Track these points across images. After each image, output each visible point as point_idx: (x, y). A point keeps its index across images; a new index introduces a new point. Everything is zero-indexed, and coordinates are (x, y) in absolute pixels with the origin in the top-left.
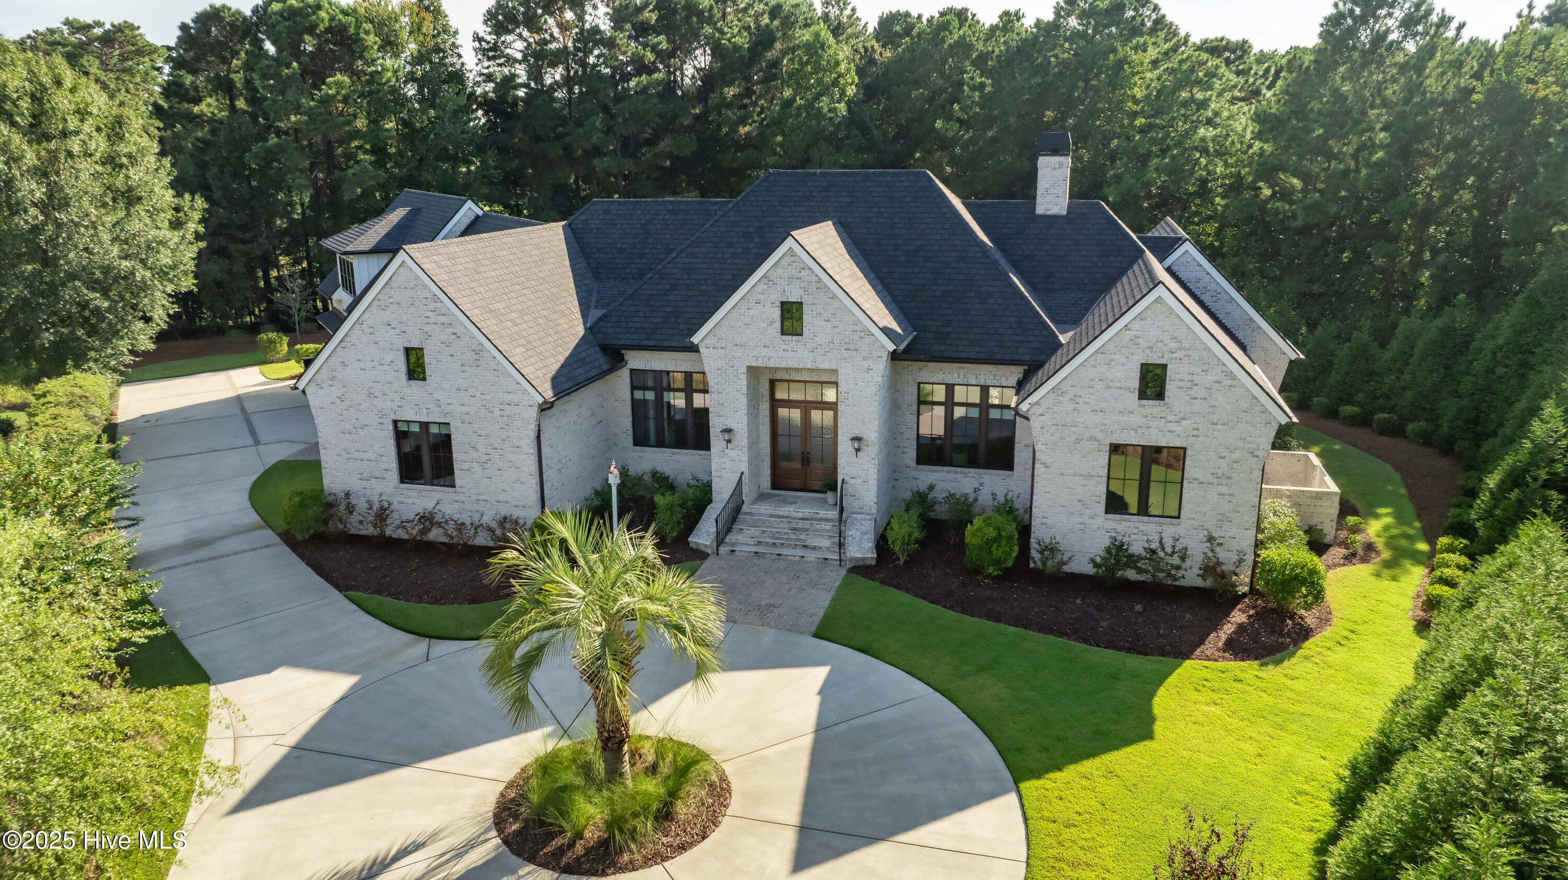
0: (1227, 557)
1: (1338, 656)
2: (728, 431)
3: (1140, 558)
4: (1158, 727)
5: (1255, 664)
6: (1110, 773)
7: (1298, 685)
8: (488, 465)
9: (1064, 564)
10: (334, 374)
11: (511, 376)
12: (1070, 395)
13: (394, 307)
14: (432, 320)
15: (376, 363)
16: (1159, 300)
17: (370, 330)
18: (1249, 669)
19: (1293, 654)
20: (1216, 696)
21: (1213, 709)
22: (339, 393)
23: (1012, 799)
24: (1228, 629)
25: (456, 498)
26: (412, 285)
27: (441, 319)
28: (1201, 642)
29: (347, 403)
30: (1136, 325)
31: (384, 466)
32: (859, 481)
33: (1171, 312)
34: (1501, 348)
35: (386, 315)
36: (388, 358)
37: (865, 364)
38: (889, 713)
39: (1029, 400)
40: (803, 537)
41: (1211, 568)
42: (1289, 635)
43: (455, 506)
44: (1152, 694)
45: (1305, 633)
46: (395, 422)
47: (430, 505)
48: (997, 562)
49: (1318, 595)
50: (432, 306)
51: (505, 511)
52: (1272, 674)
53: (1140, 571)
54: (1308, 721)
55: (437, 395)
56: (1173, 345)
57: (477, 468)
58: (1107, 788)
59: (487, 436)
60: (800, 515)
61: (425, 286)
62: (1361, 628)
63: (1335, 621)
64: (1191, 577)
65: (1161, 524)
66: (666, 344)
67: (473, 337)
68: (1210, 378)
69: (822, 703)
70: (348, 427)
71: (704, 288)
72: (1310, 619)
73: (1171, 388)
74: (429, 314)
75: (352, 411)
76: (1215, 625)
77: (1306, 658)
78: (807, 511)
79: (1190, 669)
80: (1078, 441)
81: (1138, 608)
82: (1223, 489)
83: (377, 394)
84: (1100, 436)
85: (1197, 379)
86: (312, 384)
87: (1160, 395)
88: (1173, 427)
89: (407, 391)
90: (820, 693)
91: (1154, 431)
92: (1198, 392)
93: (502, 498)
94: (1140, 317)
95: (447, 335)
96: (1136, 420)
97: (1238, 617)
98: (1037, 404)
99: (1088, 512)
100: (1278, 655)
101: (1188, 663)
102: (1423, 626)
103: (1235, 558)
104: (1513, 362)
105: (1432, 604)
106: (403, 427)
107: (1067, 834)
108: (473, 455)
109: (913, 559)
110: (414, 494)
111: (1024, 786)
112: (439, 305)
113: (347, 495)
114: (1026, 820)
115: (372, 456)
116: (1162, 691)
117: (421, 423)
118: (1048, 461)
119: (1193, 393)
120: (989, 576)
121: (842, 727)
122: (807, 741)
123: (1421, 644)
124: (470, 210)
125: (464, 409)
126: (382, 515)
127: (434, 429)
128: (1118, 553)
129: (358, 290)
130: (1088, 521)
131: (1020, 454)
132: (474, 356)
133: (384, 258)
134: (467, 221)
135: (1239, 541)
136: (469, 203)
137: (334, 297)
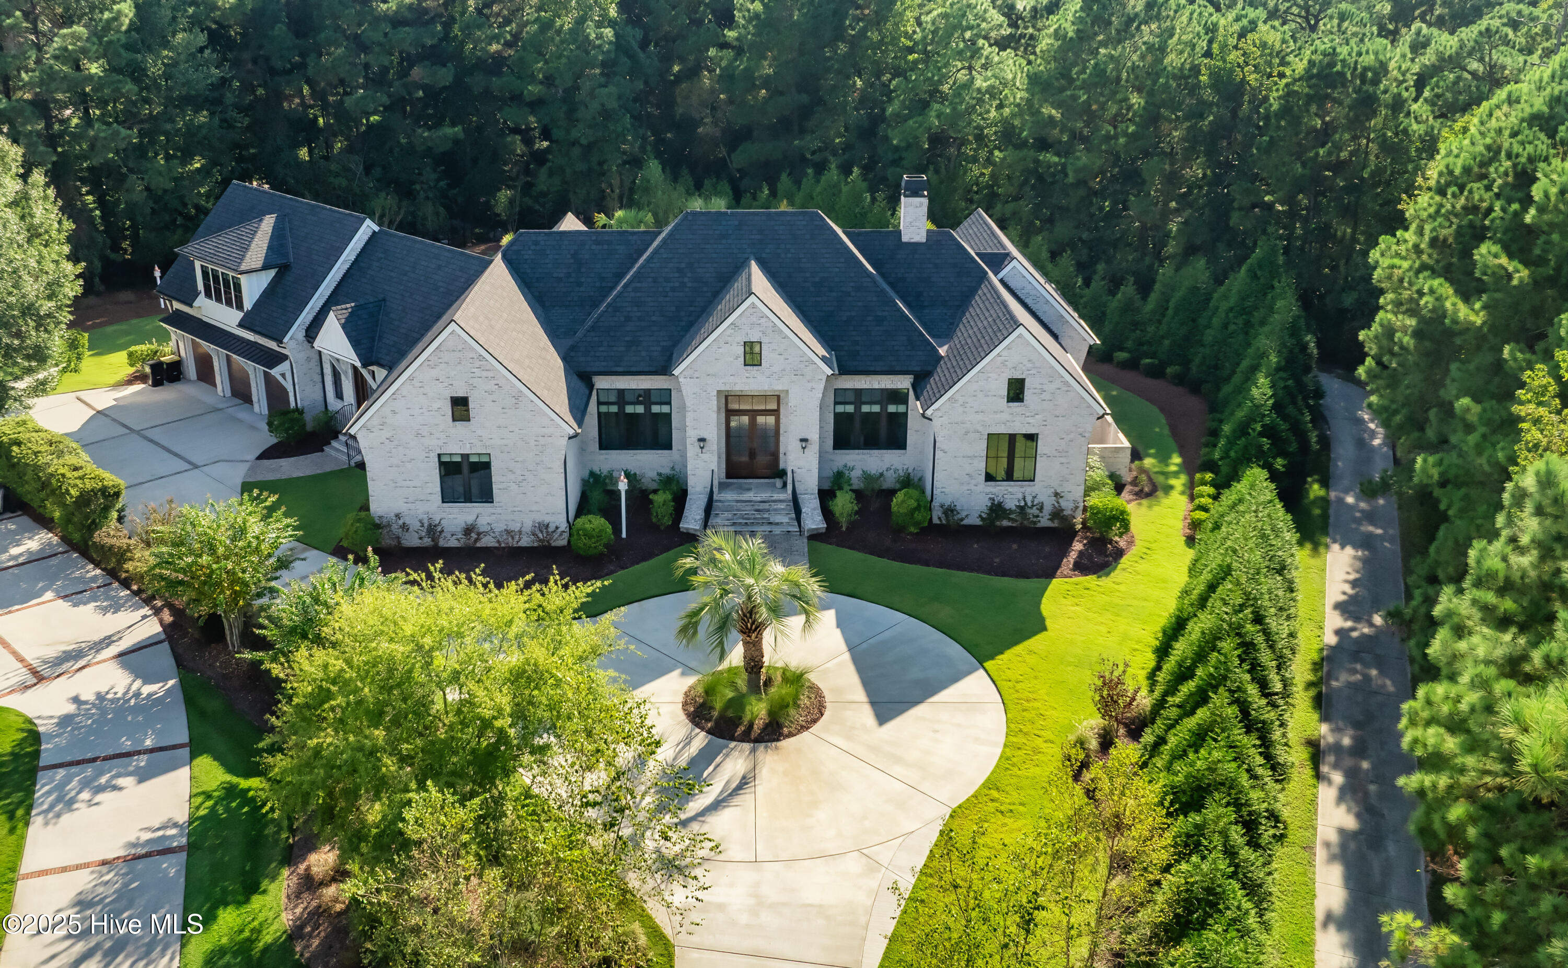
0: (1067, 505)
1: (1142, 566)
2: (702, 440)
3: (1011, 511)
4: (1048, 623)
5: (1094, 577)
6: (1031, 652)
7: (1122, 588)
8: (524, 484)
9: (962, 520)
10: (384, 420)
11: (545, 414)
12: (960, 402)
13: (443, 366)
14: (477, 374)
15: (424, 410)
16: (1020, 336)
17: (420, 384)
18: (1091, 580)
19: (1115, 568)
20: (1076, 600)
21: (1077, 608)
22: (388, 435)
23: (982, 671)
24: (1073, 556)
25: (493, 511)
26: (460, 348)
27: (485, 374)
28: (1058, 566)
29: (396, 443)
30: (1005, 353)
31: (429, 491)
32: (805, 470)
33: (1028, 343)
34: (1231, 309)
35: (435, 373)
36: (436, 405)
37: (809, 385)
38: (887, 634)
39: (933, 407)
40: (766, 516)
41: (1057, 514)
42: (1110, 555)
43: (493, 517)
44: (1039, 603)
45: (1119, 553)
46: (439, 455)
47: (470, 519)
48: (916, 524)
49: (1126, 526)
50: (477, 364)
51: (539, 518)
52: (1106, 582)
53: (1010, 519)
54: (1131, 609)
55: (480, 432)
56: (1030, 365)
57: (514, 487)
58: (1032, 660)
59: (523, 461)
60: (759, 499)
61: (472, 349)
62: (1152, 546)
63: (1137, 542)
64: (1045, 522)
65: (1022, 487)
67: (514, 386)
68: (1053, 387)
69: (843, 633)
70: (396, 462)
71: (654, 318)
72: (1122, 544)
73: (1028, 394)
74: (474, 370)
75: (400, 449)
76: (1064, 553)
77: (1124, 569)
78: (764, 496)
79: (1056, 584)
80: (966, 433)
81: (1015, 546)
82: (1063, 460)
83: (425, 434)
84: (980, 429)
85: (1045, 387)
86: (364, 430)
87: (1021, 399)
88: (1030, 420)
89: (454, 430)
90: (838, 626)
91: (1016, 424)
92: (1046, 396)
93: (535, 508)
94: (1006, 348)
95: (490, 386)
96: (1005, 416)
97: (1077, 546)
98: (938, 409)
99: (974, 482)
100: (1107, 570)
101: (1054, 581)
102: (1190, 541)
103: (1071, 505)
104: (1240, 321)
105: (1195, 525)
106: (445, 459)
107: (1019, 686)
108: (511, 477)
109: (852, 526)
110: (456, 510)
111: (985, 664)
112: (484, 362)
113: (398, 516)
114: (994, 682)
115: (417, 483)
116: (1044, 600)
117: (462, 455)
118: (946, 447)
119: (1043, 396)
120: (911, 534)
121: (864, 645)
122: (847, 656)
123: (1191, 554)
124: (369, 227)
125: (504, 442)
126: (433, 530)
127: (473, 459)
128: (997, 509)
129: (248, 305)
130: (973, 488)
131: (912, 438)
132: (514, 401)
133: (272, 273)
134: (366, 238)
135: (1074, 493)
136: (368, 222)
137: (196, 304)
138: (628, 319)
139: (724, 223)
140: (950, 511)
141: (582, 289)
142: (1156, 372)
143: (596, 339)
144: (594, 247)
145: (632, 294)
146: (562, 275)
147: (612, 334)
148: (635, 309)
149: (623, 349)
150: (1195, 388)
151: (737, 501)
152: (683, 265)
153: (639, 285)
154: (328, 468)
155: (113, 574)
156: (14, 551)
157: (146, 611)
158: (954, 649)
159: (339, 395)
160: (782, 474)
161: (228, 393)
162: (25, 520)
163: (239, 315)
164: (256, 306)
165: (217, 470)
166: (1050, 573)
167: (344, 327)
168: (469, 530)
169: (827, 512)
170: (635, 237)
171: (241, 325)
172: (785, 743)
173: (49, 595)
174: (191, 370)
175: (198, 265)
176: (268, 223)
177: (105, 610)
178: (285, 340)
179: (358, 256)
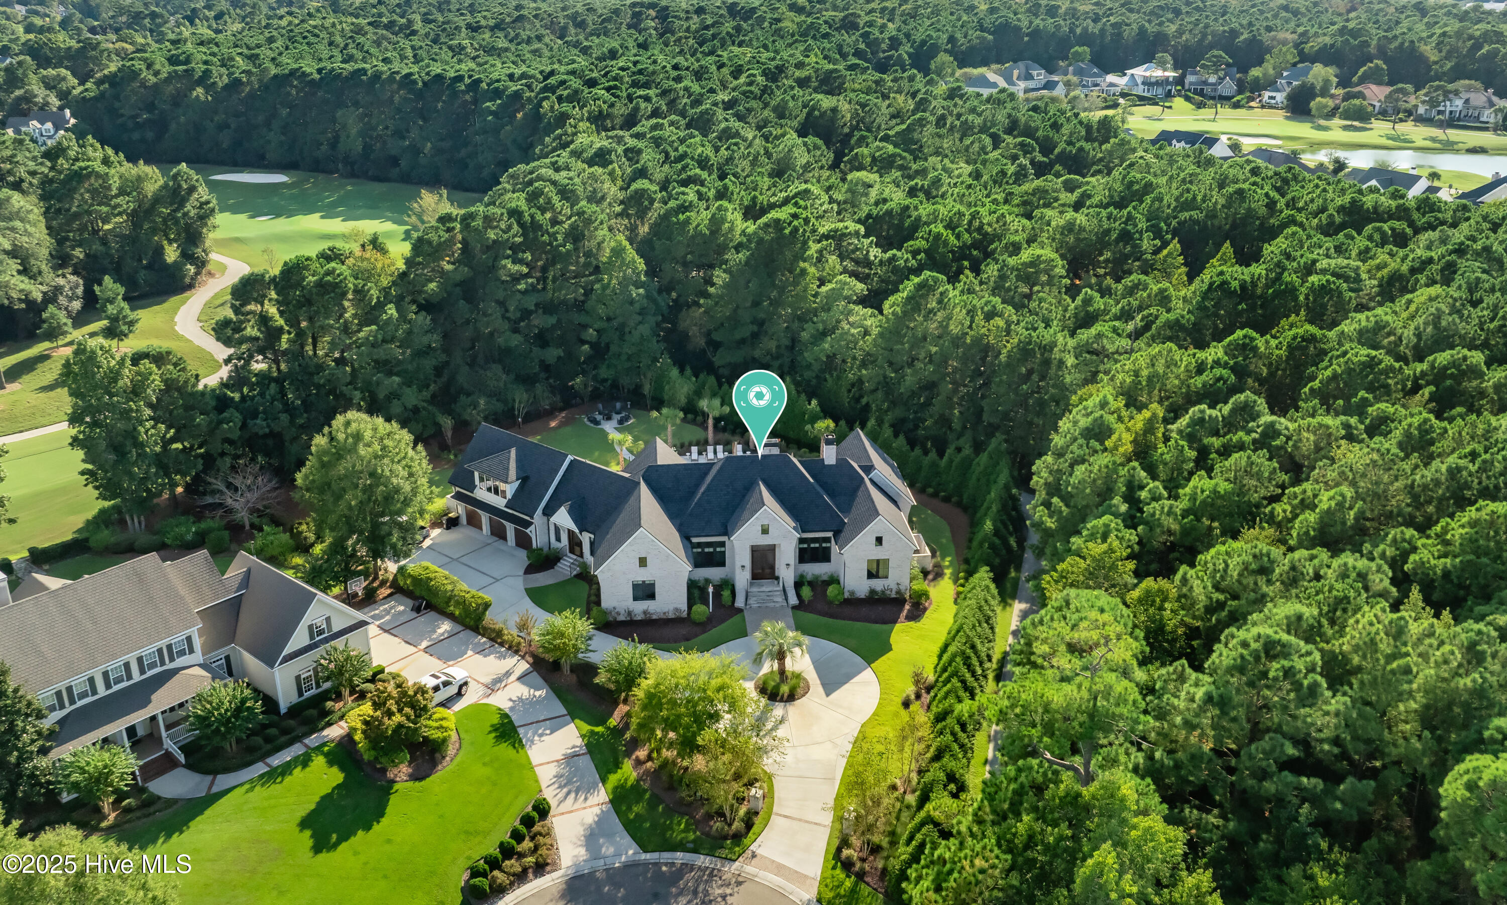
0: (902, 588)
1: (935, 615)
2: (742, 564)
4: (893, 647)
6: (888, 659)
7: (926, 627)
8: (669, 592)
9: (857, 597)
10: (611, 566)
11: (680, 563)
12: (855, 548)
13: (636, 545)
14: (651, 548)
15: (628, 563)
16: (880, 520)
17: (626, 553)
18: (912, 623)
20: (907, 634)
22: (611, 574)
23: (869, 668)
24: (905, 613)
25: (655, 604)
26: (644, 537)
27: (654, 547)
28: (899, 617)
29: (615, 577)
30: (873, 527)
31: (628, 597)
32: (787, 577)
33: (883, 522)
34: (981, 472)
35: (633, 548)
36: (632, 561)
37: (793, 538)
38: (829, 654)
40: (771, 598)
41: (899, 592)
42: (921, 611)
43: (656, 607)
44: (890, 637)
45: (925, 609)
46: (633, 581)
47: (645, 608)
48: (838, 600)
49: (928, 597)
50: (651, 543)
51: (676, 606)
52: (919, 624)
53: (878, 596)
54: (928, 638)
55: (651, 572)
56: (884, 531)
57: (665, 594)
58: (889, 663)
59: (669, 582)
60: (768, 590)
61: (649, 538)
62: (939, 607)
63: (933, 604)
64: (893, 595)
67: (666, 552)
68: (894, 539)
69: (810, 656)
70: (614, 584)
71: (717, 510)
72: (926, 606)
73: (884, 543)
74: (649, 546)
75: (617, 580)
76: (901, 610)
77: (927, 618)
78: (771, 588)
79: (898, 626)
80: (858, 560)
81: (881, 609)
82: (900, 569)
83: (627, 573)
84: (864, 558)
85: (891, 540)
86: (601, 572)
87: (881, 545)
88: (886, 554)
89: (639, 571)
90: (808, 651)
91: (880, 555)
93: (674, 601)
94: (877, 525)
95: (656, 553)
96: (875, 552)
97: (907, 607)
99: (862, 580)
102: (956, 602)
103: (904, 588)
105: (958, 594)
106: (635, 583)
107: (885, 675)
108: (664, 589)
109: (810, 603)
110: (639, 605)
111: (871, 666)
112: (654, 543)
113: (615, 609)
115: (623, 594)
116: (892, 635)
117: (642, 581)
119: (891, 544)
120: (836, 605)
122: (813, 666)
123: (955, 608)
124: (569, 458)
125: (661, 575)
126: (630, 613)
127: (648, 583)
128: (873, 592)
129: (509, 495)
130: (862, 583)
131: (833, 557)
132: (666, 558)
133: (520, 482)
134: (568, 463)
135: (905, 582)
137: (474, 492)
138: (705, 511)
140: (852, 593)
142: (947, 500)
143: (692, 520)
145: (706, 499)
147: (698, 517)
148: (708, 506)
149: (703, 524)
150: (965, 509)
151: (758, 592)
154: (561, 579)
156: (440, 631)
157: (517, 658)
158: (858, 659)
159: (558, 539)
160: (777, 578)
161: (489, 534)
162: (433, 614)
164: (514, 496)
165: (510, 581)
166: (894, 621)
167: (569, 513)
168: (645, 612)
169: (799, 596)
171: (504, 505)
172: (797, 702)
173: (470, 653)
174: (464, 520)
175: (477, 474)
176: (513, 452)
177: (499, 658)
178: (534, 516)
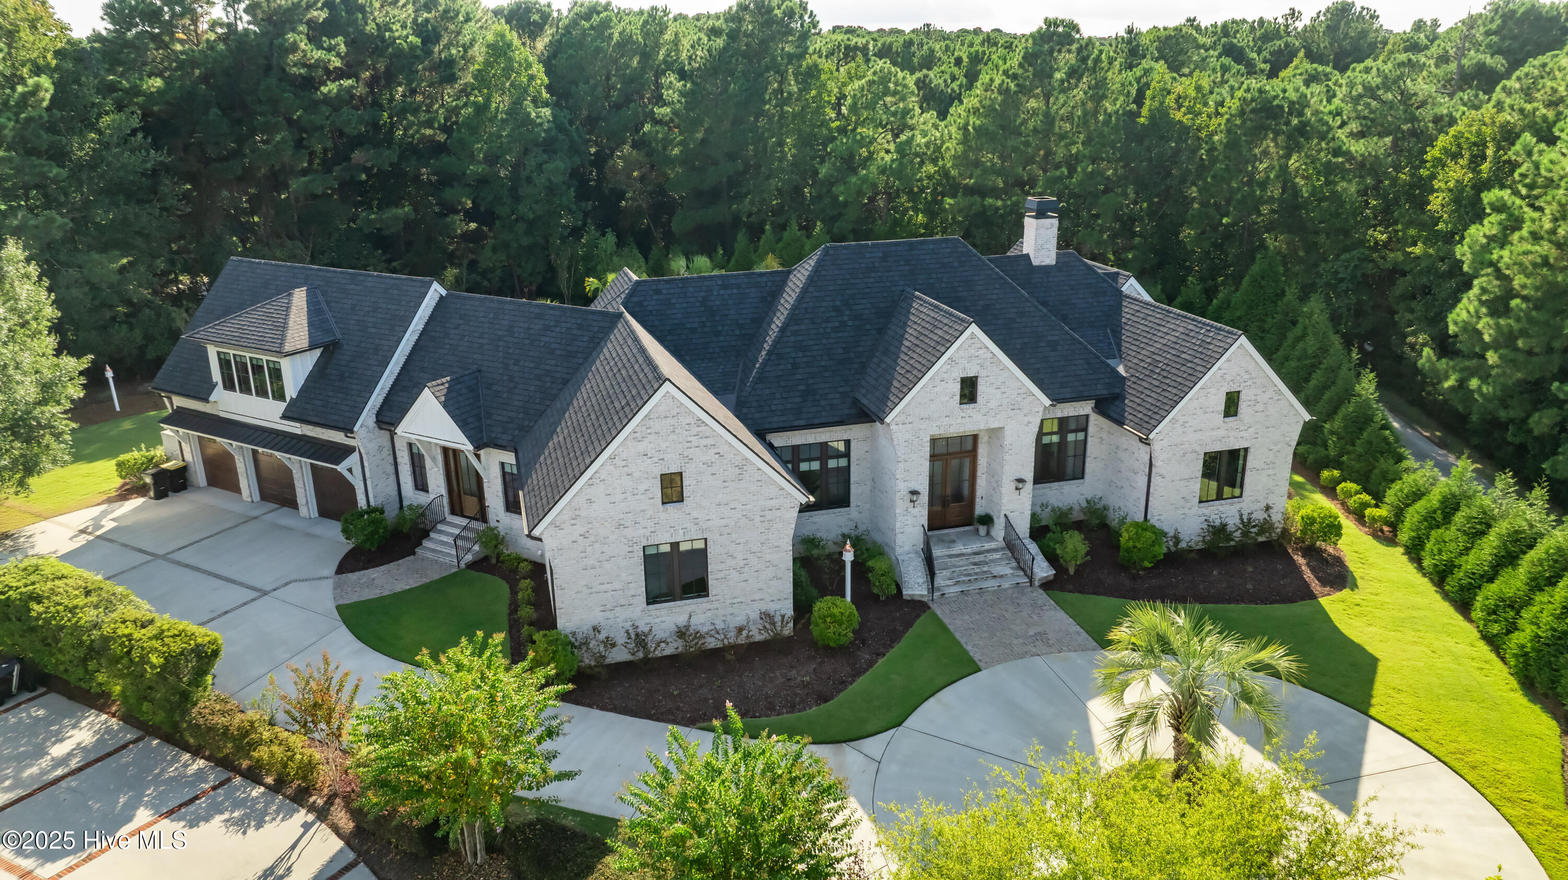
2: (912, 493)
3: (1233, 531)
5: (1348, 591)
8: (746, 569)
10: (577, 513)
11: (774, 484)
12: (1181, 422)
13: (651, 438)
14: (695, 443)
15: (628, 494)
16: (1235, 352)
17: (624, 463)
18: (1347, 595)
19: (1354, 577)
21: (1374, 629)
25: (709, 606)
26: (675, 413)
27: (703, 442)
28: (1307, 583)
29: (592, 539)
30: (1225, 366)
31: (632, 592)
32: (1017, 513)
33: (1247, 353)
35: (641, 447)
36: (642, 487)
37: (1026, 419)
39: (1156, 431)
41: (1267, 527)
43: (709, 614)
45: (1340, 562)
46: (644, 548)
47: (682, 620)
50: (695, 430)
51: (763, 608)
52: (1363, 595)
53: (1233, 540)
55: (695, 514)
56: (1246, 377)
57: (734, 575)
58: (1407, 699)
59: (746, 543)
61: (689, 413)
63: (1340, 547)
65: (1232, 504)
66: (817, 421)
67: (738, 454)
68: (1266, 397)
70: (590, 562)
71: (823, 363)
73: (1243, 407)
74: (690, 439)
75: (597, 546)
76: (1297, 567)
78: (975, 546)
79: (1327, 604)
80: (1184, 455)
82: (1270, 472)
83: (628, 523)
84: (1198, 448)
85: (1259, 398)
87: (1235, 414)
88: (1244, 434)
89: (663, 516)
91: (1232, 439)
92: (1259, 407)
93: (757, 596)
94: (1228, 360)
95: (710, 456)
96: (1222, 432)
97: (1299, 559)
98: (1162, 430)
99: (1188, 505)
100: (1350, 581)
101: (1321, 601)
106: (651, 551)
108: (731, 562)
109: (1079, 569)
110: (663, 612)
112: (703, 428)
113: (596, 629)
114: (1400, 734)
115: (618, 585)
117: (671, 544)
118: (1162, 472)
119: (1256, 408)
120: (1146, 569)
124: (436, 291)
125: (724, 522)
126: (640, 639)
127: (684, 547)
128: (1219, 531)
129: (291, 390)
130: (1186, 511)
131: (1090, 465)
132: (737, 471)
133: (317, 353)
134: (433, 304)
135: (1282, 501)
136: (436, 286)
137: (212, 398)
138: (795, 366)
139: (868, 255)
140: (1173, 536)
141: (722, 338)
143: (767, 391)
144: (722, 292)
145: (792, 339)
146: (695, 325)
147: (783, 384)
148: (800, 354)
149: (799, 400)
151: (950, 556)
152: (838, 303)
153: (797, 328)
155: (225, 763)
157: (302, 816)
159: (421, 485)
160: (985, 521)
161: (257, 497)
162: (54, 698)
163: (281, 406)
164: (302, 392)
165: (295, 592)
166: (1309, 593)
167: (445, 406)
168: (681, 633)
170: (764, 279)
171: (284, 417)
173: (143, 815)
174: (199, 475)
175: (212, 352)
176: (299, 297)
177: (241, 825)
178: (356, 429)
179: (427, 324)
